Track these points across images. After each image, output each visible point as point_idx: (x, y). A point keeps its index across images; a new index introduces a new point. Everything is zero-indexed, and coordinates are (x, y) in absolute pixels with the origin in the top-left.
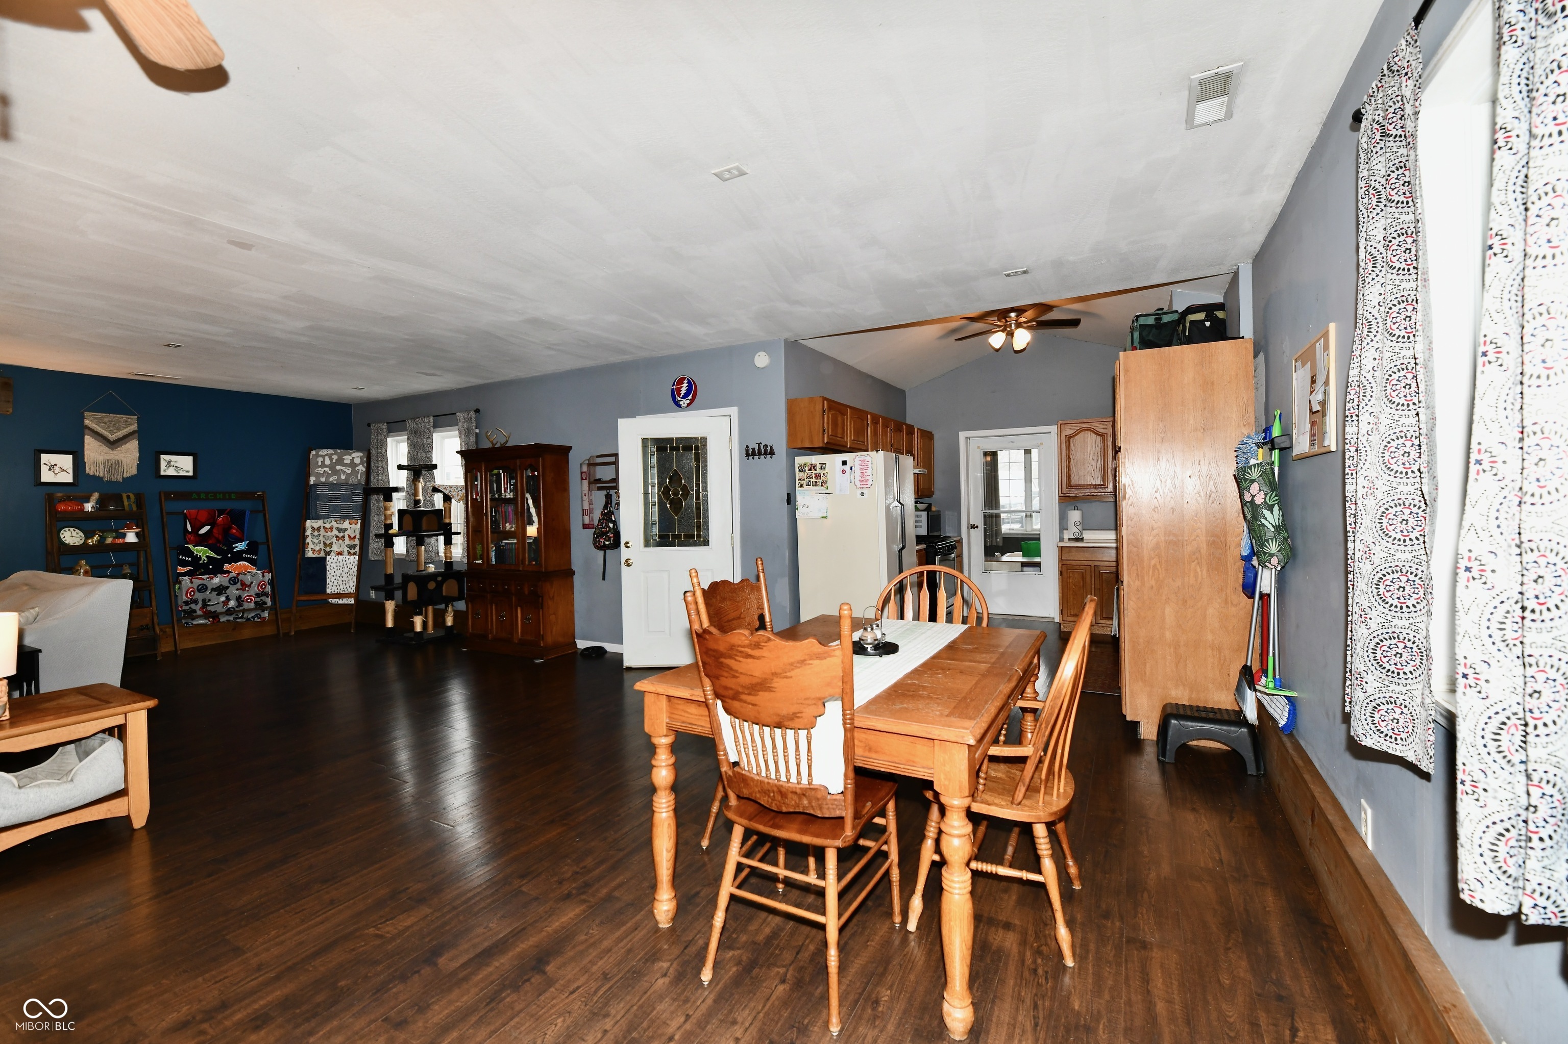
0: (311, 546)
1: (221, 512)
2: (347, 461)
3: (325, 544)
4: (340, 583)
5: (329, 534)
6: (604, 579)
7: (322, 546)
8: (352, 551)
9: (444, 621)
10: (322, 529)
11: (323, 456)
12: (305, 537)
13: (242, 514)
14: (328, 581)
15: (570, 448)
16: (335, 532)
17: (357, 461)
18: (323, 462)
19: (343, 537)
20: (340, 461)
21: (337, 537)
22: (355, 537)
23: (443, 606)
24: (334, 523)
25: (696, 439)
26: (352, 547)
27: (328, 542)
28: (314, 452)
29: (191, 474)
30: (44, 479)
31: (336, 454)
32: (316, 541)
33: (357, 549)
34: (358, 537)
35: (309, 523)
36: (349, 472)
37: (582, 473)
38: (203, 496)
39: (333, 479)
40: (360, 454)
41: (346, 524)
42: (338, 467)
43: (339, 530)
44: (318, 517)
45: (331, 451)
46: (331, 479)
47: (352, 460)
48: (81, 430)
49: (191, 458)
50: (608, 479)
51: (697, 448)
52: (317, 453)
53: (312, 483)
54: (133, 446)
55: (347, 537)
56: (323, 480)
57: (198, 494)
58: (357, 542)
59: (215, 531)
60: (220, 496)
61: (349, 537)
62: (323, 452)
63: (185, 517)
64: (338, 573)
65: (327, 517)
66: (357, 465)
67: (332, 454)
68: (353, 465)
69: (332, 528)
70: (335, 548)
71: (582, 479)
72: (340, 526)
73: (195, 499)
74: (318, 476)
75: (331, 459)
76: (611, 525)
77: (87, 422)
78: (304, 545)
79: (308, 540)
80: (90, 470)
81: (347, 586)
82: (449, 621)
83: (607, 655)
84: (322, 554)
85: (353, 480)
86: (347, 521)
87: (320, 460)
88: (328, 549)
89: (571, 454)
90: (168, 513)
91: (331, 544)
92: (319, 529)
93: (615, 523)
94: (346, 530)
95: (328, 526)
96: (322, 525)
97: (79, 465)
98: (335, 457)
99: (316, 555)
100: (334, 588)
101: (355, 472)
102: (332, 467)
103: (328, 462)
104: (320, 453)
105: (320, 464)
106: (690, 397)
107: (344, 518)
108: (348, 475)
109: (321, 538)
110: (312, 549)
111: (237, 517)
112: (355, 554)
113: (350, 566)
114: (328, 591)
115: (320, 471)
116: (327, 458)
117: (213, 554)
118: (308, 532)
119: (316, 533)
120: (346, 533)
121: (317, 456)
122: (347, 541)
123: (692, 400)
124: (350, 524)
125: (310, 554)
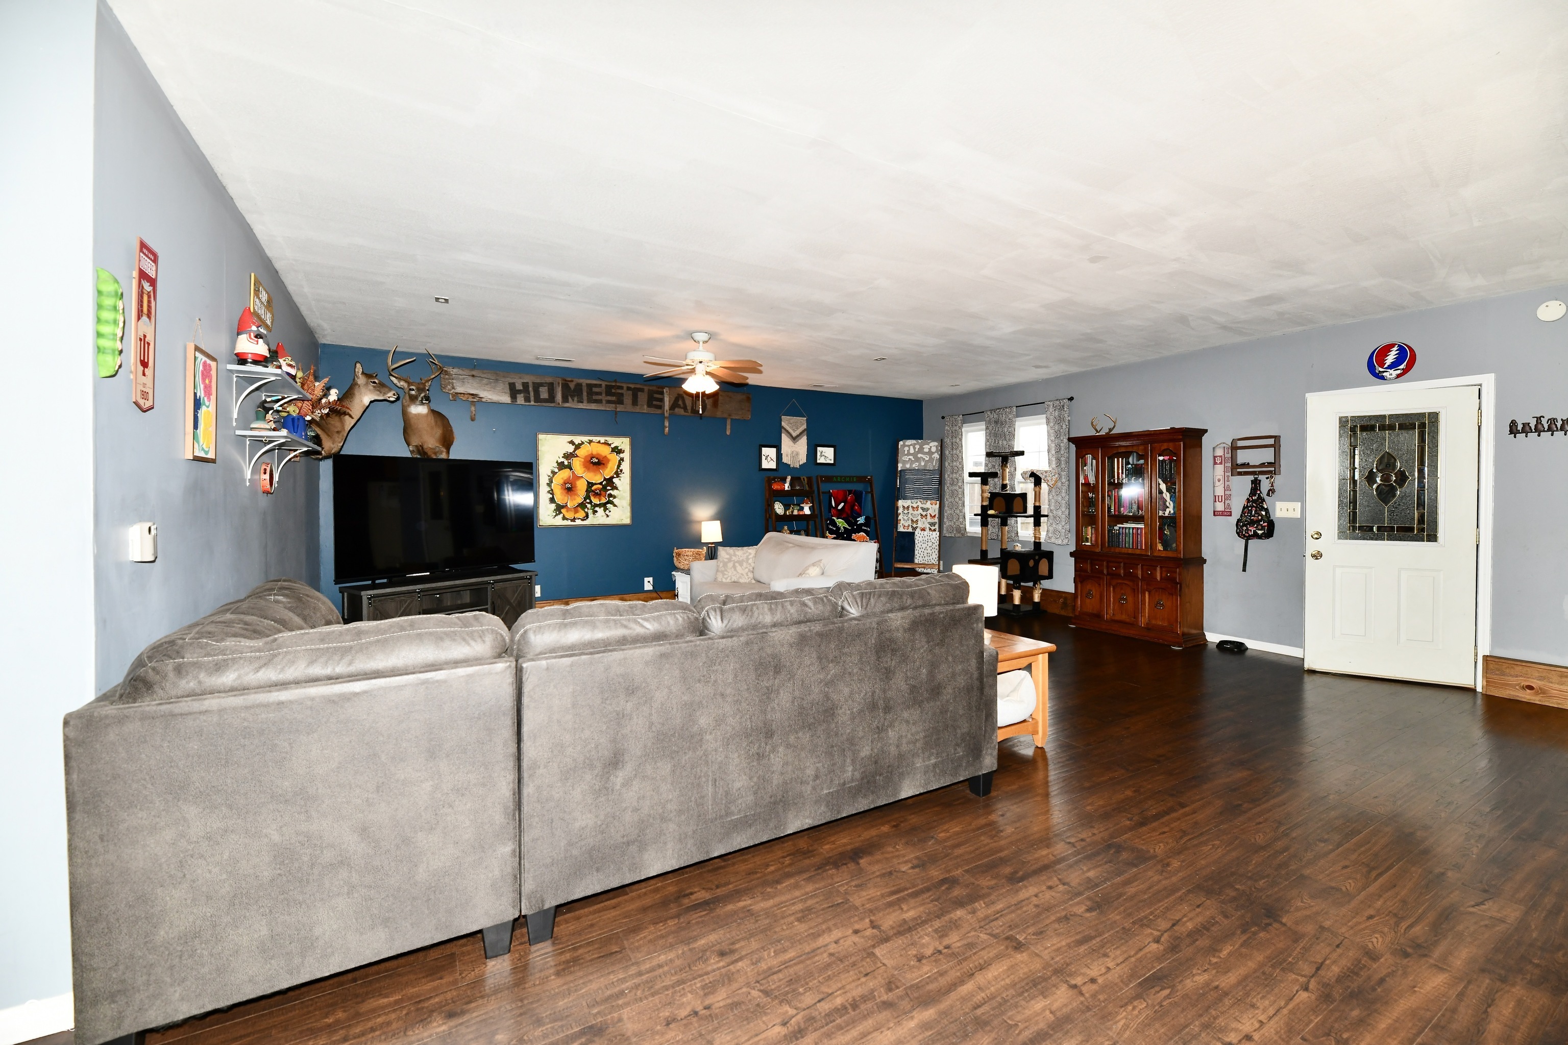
0: (902, 522)
1: (850, 492)
2: (926, 450)
3: (912, 521)
4: (925, 555)
5: (916, 512)
6: (1244, 570)
7: (910, 522)
8: (933, 528)
9: (1032, 597)
10: (910, 508)
11: (909, 446)
12: (898, 515)
13: (861, 493)
14: (916, 552)
15: (1206, 431)
16: (920, 511)
17: (934, 449)
18: (908, 451)
19: (926, 515)
20: (921, 450)
21: (922, 515)
22: (935, 516)
23: (1031, 584)
24: (919, 503)
25: (1422, 415)
26: (933, 524)
27: (915, 519)
28: (901, 443)
29: (832, 462)
30: (764, 467)
31: (918, 443)
32: (906, 518)
33: (937, 527)
34: (937, 516)
35: (901, 503)
36: (927, 459)
37: (1215, 457)
38: (839, 480)
39: (915, 466)
40: (936, 444)
41: (928, 505)
42: (920, 455)
43: (923, 509)
44: (905, 498)
45: (914, 442)
46: (914, 466)
47: (930, 449)
48: (780, 429)
49: (832, 449)
50: (1258, 464)
51: (1423, 426)
52: (904, 443)
53: (899, 469)
54: (804, 441)
55: (929, 515)
56: (908, 466)
57: (837, 477)
58: (936, 520)
59: (846, 507)
60: (848, 479)
61: (931, 515)
62: (909, 442)
63: (831, 495)
64: (924, 546)
65: (912, 498)
66: (933, 453)
67: (915, 444)
68: (930, 453)
69: (917, 507)
70: (920, 525)
71: (1215, 463)
72: (925, 506)
73: (835, 482)
74: (904, 462)
75: (914, 448)
76: (1264, 513)
77: (783, 424)
78: (896, 522)
79: (900, 517)
80: (785, 460)
81: (931, 558)
82: (1037, 598)
83: (1248, 653)
84: (910, 530)
85: (930, 467)
86: (929, 502)
87: (906, 449)
88: (915, 525)
89: (1205, 439)
90: (823, 493)
91: (917, 521)
92: (908, 507)
93: (1267, 510)
94: (928, 509)
95: (915, 505)
96: (911, 505)
97: (779, 456)
98: (917, 447)
99: (906, 530)
100: (921, 559)
101: (931, 459)
102: (914, 455)
103: (912, 451)
104: (907, 444)
105: (906, 452)
106: (1402, 367)
107: (927, 499)
108: (927, 462)
109: (910, 515)
110: (903, 525)
111: (858, 496)
112: (935, 530)
113: (933, 541)
114: (916, 561)
115: (906, 458)
116: (911, 447)
117: (847, 527)
118: (900, 511)
119: (906, 511)
120: (929, 512)
121: (904, 446)
122: (929, 520)
123: (1405, 371)
124: (932, 504)
125: (901, 529)
